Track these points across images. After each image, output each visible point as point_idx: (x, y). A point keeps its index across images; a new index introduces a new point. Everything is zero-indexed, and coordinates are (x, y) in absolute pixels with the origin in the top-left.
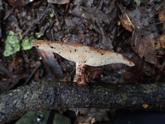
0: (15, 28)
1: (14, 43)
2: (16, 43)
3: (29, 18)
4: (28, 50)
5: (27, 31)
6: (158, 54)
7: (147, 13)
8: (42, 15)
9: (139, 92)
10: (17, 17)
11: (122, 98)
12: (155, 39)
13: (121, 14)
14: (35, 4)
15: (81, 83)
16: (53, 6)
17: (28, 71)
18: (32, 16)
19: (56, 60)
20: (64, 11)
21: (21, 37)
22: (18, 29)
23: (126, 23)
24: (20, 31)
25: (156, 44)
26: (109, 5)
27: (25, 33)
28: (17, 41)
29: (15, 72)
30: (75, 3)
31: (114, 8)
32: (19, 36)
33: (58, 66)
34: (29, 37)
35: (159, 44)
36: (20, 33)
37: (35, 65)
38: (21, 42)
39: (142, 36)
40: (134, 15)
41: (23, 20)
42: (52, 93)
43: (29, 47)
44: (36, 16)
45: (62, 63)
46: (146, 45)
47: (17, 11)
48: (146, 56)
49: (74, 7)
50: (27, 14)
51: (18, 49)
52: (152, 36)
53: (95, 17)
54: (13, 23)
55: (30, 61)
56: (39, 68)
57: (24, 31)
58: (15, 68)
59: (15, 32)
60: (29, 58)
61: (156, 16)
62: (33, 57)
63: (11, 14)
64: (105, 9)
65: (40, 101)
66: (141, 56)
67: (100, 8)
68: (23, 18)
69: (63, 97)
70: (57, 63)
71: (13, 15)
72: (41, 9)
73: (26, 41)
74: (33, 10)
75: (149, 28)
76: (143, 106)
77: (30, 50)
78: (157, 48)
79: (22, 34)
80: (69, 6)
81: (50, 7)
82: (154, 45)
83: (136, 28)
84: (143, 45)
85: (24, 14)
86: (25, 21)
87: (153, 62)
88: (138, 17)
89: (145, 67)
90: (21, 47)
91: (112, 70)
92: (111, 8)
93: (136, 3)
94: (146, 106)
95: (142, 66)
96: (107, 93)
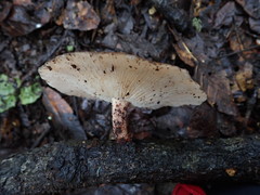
0: (11, 69)
1: (7, 93)
2: (10, 95)
3: (34, 53)
4: (29, 105)
5: (30, 74)
6: (236, 101)
7: (213, 41)
8: (55, 47)
9: (218, 150)
10: (14, 52)
11: (190, 160)
12: (230, 77)
13: (175, 42)
14: (43, 33)
15: (121, 136)
16: (72, 35)
17: (28, 141)
18: (38, 50)
19: (75, 118)
20: (89, 41)
21: (19, 83)
22: (14, 72)
23: (184, 55)
24: (17, 74)
25: (231, 85)
26: (157, 31)
27: (26, 77)
28: (12, 91)
29: (5, 145)
30: (106, 31)
31: (165, 35)
32: (15, 81)
33: (80, 128)
34: (32, 83)
35: (236, 85)
36: (17, 77)
37: (39, 131)
38: (18, 92)
39: (210, 74)
40: (195, 44)
41: (24, 57)
42: (71, 157)
43: (31, 100)
44: (45, 49)
45: (86, 123)
46: (217, 87)
47: (15, 43)
48: (219, 104)
49: (104, 35)
50: (31, 48)
51: (13, 104)
52: (224, 73)
53: (137, 47)
54: (7, 62)
55: (32, 124)
56: (47, 135)
57: (24, 74)
58: (5, 136)
59: (9, 76)
60: (30, 119)
61: (227, 45)
62: (38, 117)
63: (5, 48)
64: (150, 37)
65: (49, 174)
66: (212, 104)
67: (143, 35)
68: (24, 54)
69: (90, 163)
70: (78, 123)
71: (9, 49)
72: (53, 39)
73: (27, 90)
74: (40, 42)
75: (219, 62)
76: (228, 171)
77: (34, 104)
78: (233, 92)
79: (21, 78)
80: (97, 33)
81: (68, 35)
82: (228, 87)
83: (200, 62)
84: (212, 86)
85: (26, 48)
86: (27, 59)
87: (231, 113)
88: (201, 47)
89: (219, 121)
90: (18, 101)
91: (169, 129)
92: (159, 35)
93: (195, 28)
94: (231, 172)
95: (215, 120)
96: (165, 153)
